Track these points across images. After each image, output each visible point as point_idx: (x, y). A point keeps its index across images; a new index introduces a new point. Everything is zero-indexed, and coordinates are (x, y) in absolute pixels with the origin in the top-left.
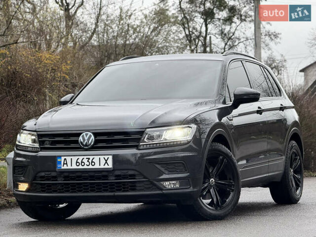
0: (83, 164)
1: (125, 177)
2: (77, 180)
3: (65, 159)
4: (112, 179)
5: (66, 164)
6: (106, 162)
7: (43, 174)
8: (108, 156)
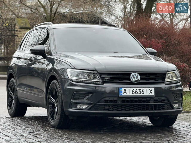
0: (136, 93)
1: (160, 101)
2: (131, 103)
3: (125, 89)
4: (152, 103)
5: (126, 92)
6: (151, 92)
7: (107, 99)
8: (152, 88)
